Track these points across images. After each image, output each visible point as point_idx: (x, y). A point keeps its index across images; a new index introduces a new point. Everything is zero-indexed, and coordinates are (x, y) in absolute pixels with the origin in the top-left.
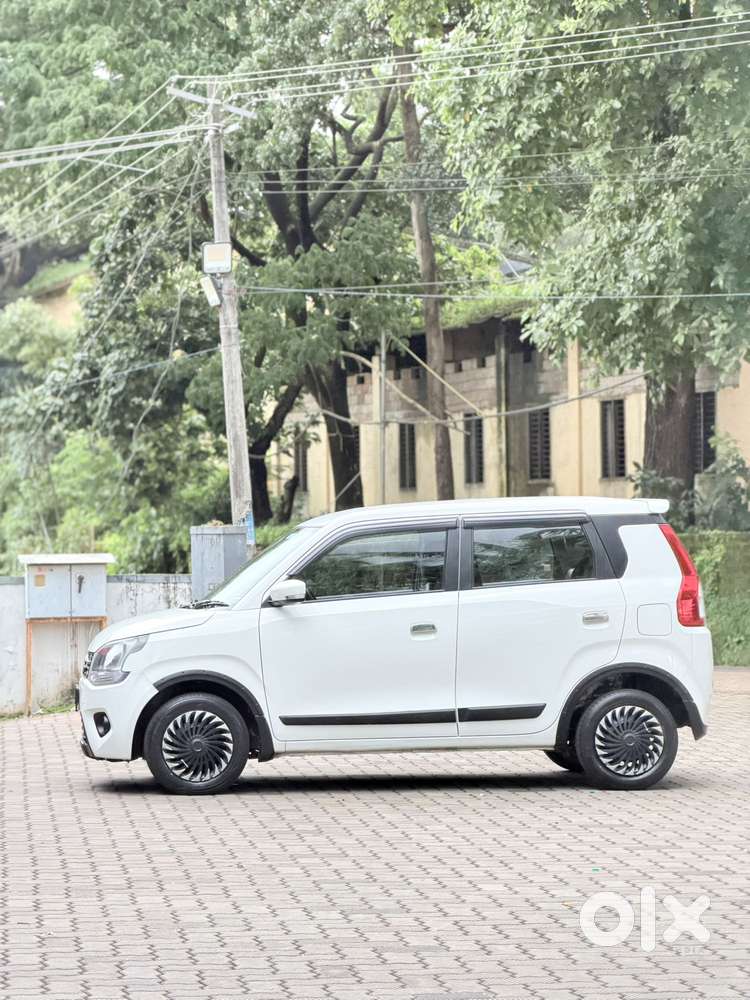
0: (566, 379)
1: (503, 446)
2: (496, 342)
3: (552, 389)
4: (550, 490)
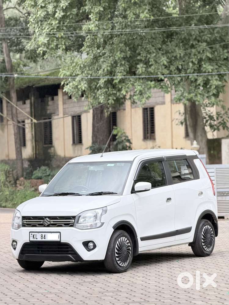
0: (58, 108)
1: (34, 133)
2: (30, 95)
3: (53, 112)
4: (52, 149)
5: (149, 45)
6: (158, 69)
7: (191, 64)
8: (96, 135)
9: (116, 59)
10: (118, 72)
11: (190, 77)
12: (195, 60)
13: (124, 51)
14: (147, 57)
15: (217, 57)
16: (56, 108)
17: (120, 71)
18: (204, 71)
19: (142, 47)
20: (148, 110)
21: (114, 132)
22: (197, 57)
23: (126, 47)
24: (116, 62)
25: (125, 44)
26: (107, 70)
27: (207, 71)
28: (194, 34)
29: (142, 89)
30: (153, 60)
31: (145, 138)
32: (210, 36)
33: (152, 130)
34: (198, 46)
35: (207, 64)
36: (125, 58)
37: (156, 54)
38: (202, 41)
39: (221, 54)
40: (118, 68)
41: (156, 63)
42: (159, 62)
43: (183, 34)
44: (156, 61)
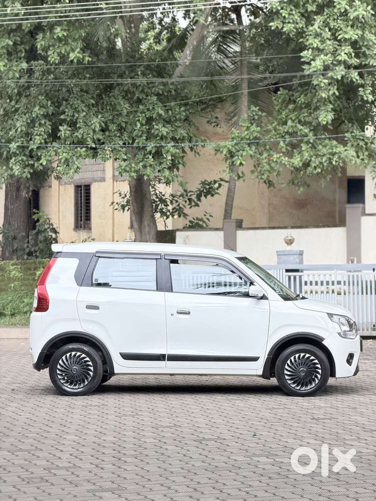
5: (78, 100)
6: (88, 134)
7: (139, 125)
8: (9, 221)
9: (34, 116)
10: (37, 135)
11: (136, 142)
12: (143, 119)
13: (44, 106)
14: (73, 116)
15: (172, 117)
17: (39, 134)
18: (156, 133)
19: (68, 102)
20: (82, 188)
21: (35, 217)
23: (47, 100)
24: (33, 121)
25: (47, 95)
26: (22, 131)
27: (160, 135)
28: (140, 85)
29: (69, 157)
30: (81, 121)
31: (78, 227)
32: (162, 87)
33: (87, 216)
34: (146, 101)
35: (160, 126)
36: (45, 116)
37: (87, 114)
38: (152, 95)
39: (176, 113)
40: (36, 129)
41: (85, 126)
42: (89, 124)
43: (127, 84)
44: (85, 123)
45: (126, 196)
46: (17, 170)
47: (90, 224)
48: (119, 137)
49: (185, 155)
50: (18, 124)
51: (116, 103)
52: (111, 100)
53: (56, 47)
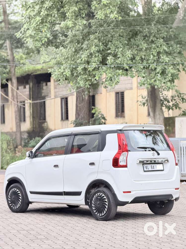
2: (29, 81)
3: (46, 95)
4: (46, 124)
5: (118, 41)
6: (124, 61)
7: (152, 56)
9: (91, 52)
10: (93, 62)
11: (151, 66)
12: (155, 53)
13: (98, 45)
14: (115, 51)
15: (172, 51)
16: (49, 91)
17: (94, 62)
18: (162, 61)
19: (112, 43)
20: (120, 94)
21: (93, 111)
22: (156, 50)
23: (100, 42)
24: (91, 54)
25: (99, 40)
26: (85, 60)
27: (165, 62)
28: (153, 33)
29: (112, 76)
30: (120, 54)
32: (166, 33)
34: (157, 42)
35: (165, 56)
36: (98, 51)
37: (123, 49)
38: (160, 38)
39: (175, 48)
40: (93, 59)
41: (122, 56)
42: (125, 55)
43: (145, 32)
44: (122, 54)
45: (145, 97)
46: (82, 83)
47: (124, 114)
48: (141, 63)
49: (179, 73)
50: (83, 56)
51: (139, 44)
52: (136, 42)
53: (103, 10)
